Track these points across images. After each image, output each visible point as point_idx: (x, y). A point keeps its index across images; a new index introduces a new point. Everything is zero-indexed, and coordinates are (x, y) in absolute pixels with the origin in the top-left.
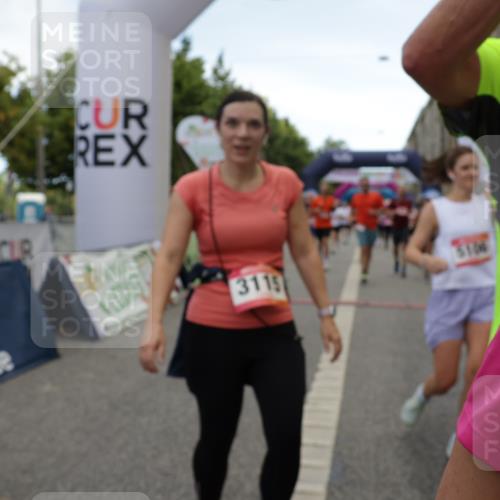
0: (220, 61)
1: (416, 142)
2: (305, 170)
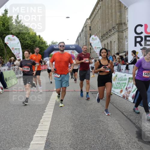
0: (18, 17)
1: (78, 42)
2: (45, 51)
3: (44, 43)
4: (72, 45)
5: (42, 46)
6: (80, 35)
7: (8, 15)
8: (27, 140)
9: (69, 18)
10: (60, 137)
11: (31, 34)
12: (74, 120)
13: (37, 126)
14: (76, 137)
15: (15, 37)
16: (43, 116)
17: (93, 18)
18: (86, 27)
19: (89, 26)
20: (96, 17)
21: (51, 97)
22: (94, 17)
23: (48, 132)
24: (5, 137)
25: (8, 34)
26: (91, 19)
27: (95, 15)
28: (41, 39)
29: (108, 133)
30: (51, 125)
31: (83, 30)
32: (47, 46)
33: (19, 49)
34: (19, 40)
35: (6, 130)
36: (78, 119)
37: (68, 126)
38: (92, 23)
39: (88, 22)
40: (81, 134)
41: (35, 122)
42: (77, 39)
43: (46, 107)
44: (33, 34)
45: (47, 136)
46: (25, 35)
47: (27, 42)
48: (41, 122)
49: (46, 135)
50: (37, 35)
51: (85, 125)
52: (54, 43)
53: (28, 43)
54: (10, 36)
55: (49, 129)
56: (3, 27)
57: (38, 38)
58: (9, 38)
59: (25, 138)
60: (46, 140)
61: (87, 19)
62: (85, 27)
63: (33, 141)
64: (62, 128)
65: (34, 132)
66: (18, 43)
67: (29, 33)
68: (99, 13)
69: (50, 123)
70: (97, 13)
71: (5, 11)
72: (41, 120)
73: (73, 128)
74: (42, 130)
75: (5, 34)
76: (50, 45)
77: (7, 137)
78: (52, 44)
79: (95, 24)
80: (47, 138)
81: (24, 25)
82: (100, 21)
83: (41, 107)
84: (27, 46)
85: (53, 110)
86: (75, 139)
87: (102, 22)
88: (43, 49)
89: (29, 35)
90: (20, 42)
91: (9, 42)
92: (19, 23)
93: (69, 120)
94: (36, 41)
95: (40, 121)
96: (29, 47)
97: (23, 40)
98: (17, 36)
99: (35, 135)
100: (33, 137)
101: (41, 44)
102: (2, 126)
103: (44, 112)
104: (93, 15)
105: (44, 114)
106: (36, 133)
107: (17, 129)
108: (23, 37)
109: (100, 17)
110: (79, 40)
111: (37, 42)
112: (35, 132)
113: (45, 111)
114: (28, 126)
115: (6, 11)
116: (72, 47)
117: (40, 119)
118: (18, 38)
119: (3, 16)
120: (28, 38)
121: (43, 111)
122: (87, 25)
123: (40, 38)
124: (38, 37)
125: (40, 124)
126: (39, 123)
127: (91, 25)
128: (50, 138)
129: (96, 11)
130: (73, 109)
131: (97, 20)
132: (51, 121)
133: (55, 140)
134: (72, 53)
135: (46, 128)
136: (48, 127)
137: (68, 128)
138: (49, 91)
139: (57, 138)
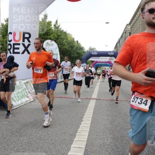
1: (117, 49)
2: (83, 57)
3: (82, 49)
4: (110, 52)
5: (80, 52)
6: (119, 42)
7: (48, 20)
8: (64, 150)
9: (109, 23)
10: (99, 150)
11: (69, 39)
12: (113, 131)
13: (74, 136)
14: (116, 151)
15: (53, 42)
16: (80, 125)
17: (134, 24)
18: (126, 33)
19: (129, 32)
20: (137, 23)
21: (89, 105)
22: (134, 22)
23: (86, 143)
24: (42, 145)
25: (47, 39)
26: (131, 25)
27: (135, 20)
28: (79, 45)
29: (151, 149)
30: (89, 135)
31: (122, 37)
32: (85, 52)
33: (57, 54)
34: (58, 45)
35: (43, 137)
36: (118, 131)
37: (107, 138)
38: (133, 28)
39: (128, 27)
40: (121, 148)
41: (73, 130)
42: (116, 45)
43: (83, 116)
44: (71, 39)
45: (86, 147)
46: (63, 40)
47: (65, 47)
48: (79, 131)
49: (84, 146)
50: (75, 40)
51: (126, 138)
52: (92, 49)
53: (66, 49)
54: (49, 41)
55: (87, 139)
56: (42, 31)
57: (76, 44)
58: (47, 43)
59: (62, 148)
60: (84, 152)
61: (127, 25)
62: (124, 33)
63: (70, 151)
64: (100, 139)
65: (71, 142)
66: (56, 48)
67: (67, 39)
68: (140, 19)
69: (88, 133)
70: (138, 19)
71: (44, 16)
72: (79, 130)
73: (113, 141)
74: (80, 140)
75: (44, 38)
76: (87, 51)
77: (44, 145)
78: (89, 50)
79: (136, 30)
80: (85, 150)
81: (63, 30)
82: (141, 27)
83: (78, 115)
84: (65, 51)
85: (91, 119)
86: (115, 153)
87: (143, 28)
88: (81, 54)
89: (67, 41)
90: (59, 47)
91: (47, 47)
92: (57, 28)
93: (108, 131)
94: (74, 46)
95: (77, 130)
96: (66, 52)
97: (61, 45)
98: (55, 41)
99: (72, 146)
100: (70, 147)
101: (79, 50)
102: (39, 133)
103: (82, 121)
104: (134, 20)
105: (82, 123)
106: (74, 143)
107: (54, 137)
108: (61, 43)
109: (141, 23)
110: (118, 46)
111: (75, 48)
112: (73, 141)
113: (83, 119)
114: (65, 135)
115: (46, 16)
116: (110, 54)
117: (77, 128)
118: (56, 43)
119: (43, 21)
120: (66, 43)
121: (81, 119)
122: (126, 31)
123: (77, 43)
124: (76, 42)
125: (77, 134)
126: (77, 132)
127: (131, 31)
128: (89, 150)
129: (137, 16)
130: (113, 119)
131: (137, 25)
132: (89, 131)
133: (94, 153)
134: (110, 59)
135: (84, 139)
136: (86, 137)
137: (107, 140)
138: (87, 99)
139: (96, 150)
